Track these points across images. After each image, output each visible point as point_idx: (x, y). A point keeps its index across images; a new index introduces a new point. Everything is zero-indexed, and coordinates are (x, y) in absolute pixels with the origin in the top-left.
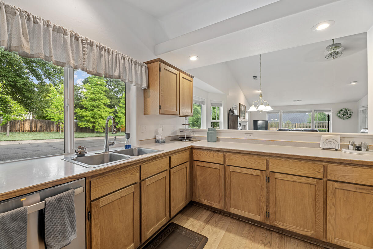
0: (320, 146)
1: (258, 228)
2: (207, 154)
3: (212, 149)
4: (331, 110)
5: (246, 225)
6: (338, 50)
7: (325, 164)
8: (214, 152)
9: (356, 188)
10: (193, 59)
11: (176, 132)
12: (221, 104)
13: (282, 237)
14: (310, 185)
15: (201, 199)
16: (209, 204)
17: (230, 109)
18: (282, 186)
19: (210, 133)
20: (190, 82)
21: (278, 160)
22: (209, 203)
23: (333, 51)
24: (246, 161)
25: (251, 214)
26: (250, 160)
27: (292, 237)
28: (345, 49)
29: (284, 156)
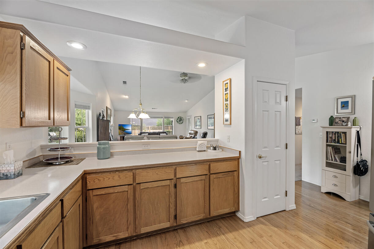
0: (197, 150)
1: (166, 234)
2: (109, 177)
3: (118, 169)
4: (174, 117)
5: (156, 237)
6: (186, 78)
7: (209, 163)
8: (119, 173)
9: (223, 175)
10: (77, 46)
11: (34, 152)
12: (89, 107)
13: (185, 230)
14: (201, 181)
15: (100, 238)
16: (114, 238)
17: (100, 113)
18: (185, 188)
19: (102, 147)
20: (66, 77)
21: (183, 167)
22: (114, 236)
23: (184, 78)
24: (157, 174)
25: (162, 224)
26: (161, 173)
27: (190, 226)
28: (190, 78)
29: (187, 163)
